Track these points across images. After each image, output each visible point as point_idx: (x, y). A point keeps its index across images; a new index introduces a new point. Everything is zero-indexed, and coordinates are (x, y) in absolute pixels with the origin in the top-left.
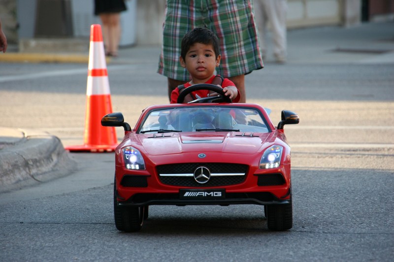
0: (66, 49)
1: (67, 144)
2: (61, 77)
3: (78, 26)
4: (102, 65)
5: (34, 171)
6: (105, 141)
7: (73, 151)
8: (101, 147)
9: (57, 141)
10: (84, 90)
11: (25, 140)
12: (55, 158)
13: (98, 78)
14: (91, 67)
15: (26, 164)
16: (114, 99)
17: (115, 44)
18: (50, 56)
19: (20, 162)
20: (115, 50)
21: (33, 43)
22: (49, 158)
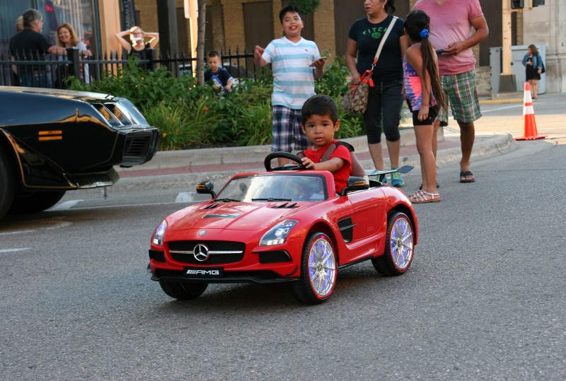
0: (513, 97)
1: (515, 137)
2: (511, 108)
3: (519, 87)
4: (530, 100)
5: (500, 149)
6: (532, 135)
7: (517, 140)
8: (530, 137)
9: (510, 136)
10: (522, 114)
11: (495, 136)
12: (509, 143)
13: (528, 107)
14: (525, 102)
15: (496, 146)
16: (536, 117)
17: (536, 93)
18: (506, 101)
19: (494, 145)
20: (536, 96)
21: (498, 95)
22: (506, 143)
